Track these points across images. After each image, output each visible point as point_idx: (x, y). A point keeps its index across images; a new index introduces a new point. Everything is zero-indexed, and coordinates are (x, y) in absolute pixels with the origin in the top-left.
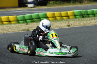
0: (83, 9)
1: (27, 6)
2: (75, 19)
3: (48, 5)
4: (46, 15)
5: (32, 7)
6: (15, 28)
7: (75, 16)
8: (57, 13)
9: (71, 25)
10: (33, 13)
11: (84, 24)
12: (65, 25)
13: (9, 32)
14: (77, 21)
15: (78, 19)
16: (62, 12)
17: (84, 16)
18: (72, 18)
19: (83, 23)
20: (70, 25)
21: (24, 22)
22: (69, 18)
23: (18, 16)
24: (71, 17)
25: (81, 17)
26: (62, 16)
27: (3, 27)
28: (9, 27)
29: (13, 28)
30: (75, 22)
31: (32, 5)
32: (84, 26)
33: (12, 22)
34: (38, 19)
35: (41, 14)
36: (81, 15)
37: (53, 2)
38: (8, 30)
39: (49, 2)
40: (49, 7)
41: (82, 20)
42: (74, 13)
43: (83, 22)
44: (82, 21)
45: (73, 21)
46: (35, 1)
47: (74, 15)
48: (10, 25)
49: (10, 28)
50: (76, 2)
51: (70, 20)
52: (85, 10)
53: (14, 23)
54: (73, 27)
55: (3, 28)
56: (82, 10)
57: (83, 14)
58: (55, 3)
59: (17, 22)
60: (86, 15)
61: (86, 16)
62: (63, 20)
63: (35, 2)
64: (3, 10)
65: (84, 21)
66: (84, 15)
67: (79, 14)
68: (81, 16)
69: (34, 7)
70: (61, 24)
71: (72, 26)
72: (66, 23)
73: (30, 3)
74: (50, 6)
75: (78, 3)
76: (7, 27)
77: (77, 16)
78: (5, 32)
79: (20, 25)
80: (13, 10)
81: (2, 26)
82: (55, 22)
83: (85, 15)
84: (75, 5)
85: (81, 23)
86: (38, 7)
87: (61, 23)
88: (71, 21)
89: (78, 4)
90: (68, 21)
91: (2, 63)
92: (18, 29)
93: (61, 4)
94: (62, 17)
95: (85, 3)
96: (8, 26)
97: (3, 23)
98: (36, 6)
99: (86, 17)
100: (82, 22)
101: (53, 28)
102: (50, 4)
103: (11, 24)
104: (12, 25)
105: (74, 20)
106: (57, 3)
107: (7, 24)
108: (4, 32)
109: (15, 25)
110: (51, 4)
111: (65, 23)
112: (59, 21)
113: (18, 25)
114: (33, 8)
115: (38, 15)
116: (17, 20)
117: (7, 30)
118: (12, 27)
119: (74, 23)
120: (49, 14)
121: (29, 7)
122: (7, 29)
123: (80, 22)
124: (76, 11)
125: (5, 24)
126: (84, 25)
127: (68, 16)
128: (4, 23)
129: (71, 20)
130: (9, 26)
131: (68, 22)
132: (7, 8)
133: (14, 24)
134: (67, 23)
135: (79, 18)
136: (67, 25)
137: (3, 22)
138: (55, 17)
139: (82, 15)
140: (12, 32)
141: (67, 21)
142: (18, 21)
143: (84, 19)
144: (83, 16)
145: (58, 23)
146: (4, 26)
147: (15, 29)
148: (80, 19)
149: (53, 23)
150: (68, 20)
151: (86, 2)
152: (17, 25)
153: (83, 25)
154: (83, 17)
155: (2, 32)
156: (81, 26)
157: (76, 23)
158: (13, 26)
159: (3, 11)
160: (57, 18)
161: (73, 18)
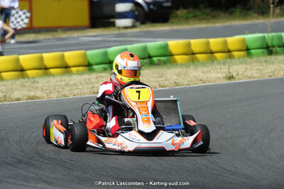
0: (269, 30)
1: (113, 25)
2: (247, 58)
3: (172, 20)
4: (166, 47)
5: (126, 28)
6: (81, 84)
7: (248, 49)
8: (196, 44)
9: (238, 74)
10: (131, 43)
11: (272, 72)
12: (220, 75)
13: (64, 96)
14: (254, 64)
15: (255, 59)
16: (212, 40)
17: (274, 51)
18: (239, 58)
19: (271, 68)
20: (234, 75)
21: (105, 69)
22: (231, 57)
23: (89, 52)
24: (235, 54)
25: (263, 53)
26: (211, 51)
27: (47, 82)
28: (63, 83)
29: (75, 85)
30: (249, 67)
31: (127, 22)
32: (273, 77)
33: (74, 69)
34: (145, 61)
35: (153, 45)
36: (265, 46)
37: (187, 13)
38: (61, 90)
39: (174, 11)
40: (176, 27)
41: (266, 62)
42: (244, 40)
43: (271, 66)
44: (266, 64)
45: (241, 66)
46: (137, 10)
47: (245, 48)
48: (66, 78)
49: (67, 85)
50: (251, 13)
51: (234, 61)
52: (273, 34)
53: (78, 71)
54: (241, 81)
55: (48, 84)
56: (266, 35)
57: (269, 44)
58: (191, 15)
59: (87, 68)
60: (279, 47)
61: (278, 49)
62: (213, 62)
63: (137, 13)
64: (49, 36)
65: (273, 63)
66: (271, 49)
67: (258, 44)
68: (265, 50)
69: (133, 26)
70: (210, 71)
71: (241, 77)
72: (223, 71)
73: (123, 15)
74: (177, 24)
75: (256, 15)
76: (59, 83)
77: (252, 51)
78: (54, 96)
79: (94, 75)
80: (76, 34)
81: (46, 79)
82: (192, 67)
83: (274, 47)
84: (246, 20)
85: (266, 71)
86: (143, 26)
87: (209, 69)
88: (236, 64)
89: (255, 18)
90: (227, 65)
91: (46, 182)
92: (88, 88)
93: (209, 17)
94: (212, 53)
95: (274, 13)
96: (62, 81)
97: (47, 71)
98: (138, 24)
99: (277, 53)
100: (267, 66)
101: (186, 83)
102: (177, 17)
103: (71, 73)
104: (74, 76)
105: (246, 62)
106: (198, 16)
107: (57, 75)
108: (52, 96)
109: (79, 77)
110: (182, 17)
111: (219, 70)
112: (202, 63)
113: (90, 76)
114: (129, 31)
115: (145, 49)
116: (87, 64)
117: (58, 92)
118: (72, 82)
119: (246, 69)
120: (175, 45)
121: (119, 28)
122: (58, 87)
123: (261, 67)
124: (249, 37)
125: (53, 76)
126: (274, 74)
127: (229, 51)
128: (51, 70)
129: (237, 61)
130: (63, 79)
131: (229, 66)
132: (59, 30)
133: (78, 73)
134: (225, 69)
135: (258, 56)
136: (224, 75)
137: (46, 69)
138: (193, 54)
139: (267, 47)
140: (71, 97)
141: (224, 64)
142: (89, 66)
143: (273, 57)
144: (269, 50)
145: (200, 69)
146: (51, 78)
147: (81, 87)
148: (263, 59)
149: (185, 69)
150: (229, 60)
151: (278, 11)
152: (86, 76)
153: (270, 76)
154: (270, 53)
155: (45, 96)
156: (265, 78)
157: (251, 69)
158: (75, 79)
159: (49, 39)
160: (198, 56)
161: (244, 57)
